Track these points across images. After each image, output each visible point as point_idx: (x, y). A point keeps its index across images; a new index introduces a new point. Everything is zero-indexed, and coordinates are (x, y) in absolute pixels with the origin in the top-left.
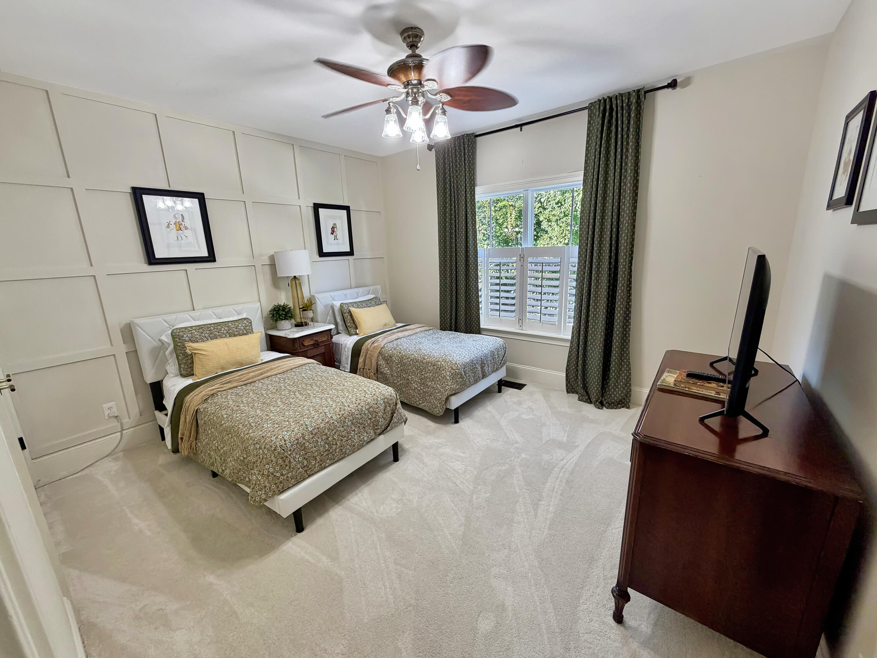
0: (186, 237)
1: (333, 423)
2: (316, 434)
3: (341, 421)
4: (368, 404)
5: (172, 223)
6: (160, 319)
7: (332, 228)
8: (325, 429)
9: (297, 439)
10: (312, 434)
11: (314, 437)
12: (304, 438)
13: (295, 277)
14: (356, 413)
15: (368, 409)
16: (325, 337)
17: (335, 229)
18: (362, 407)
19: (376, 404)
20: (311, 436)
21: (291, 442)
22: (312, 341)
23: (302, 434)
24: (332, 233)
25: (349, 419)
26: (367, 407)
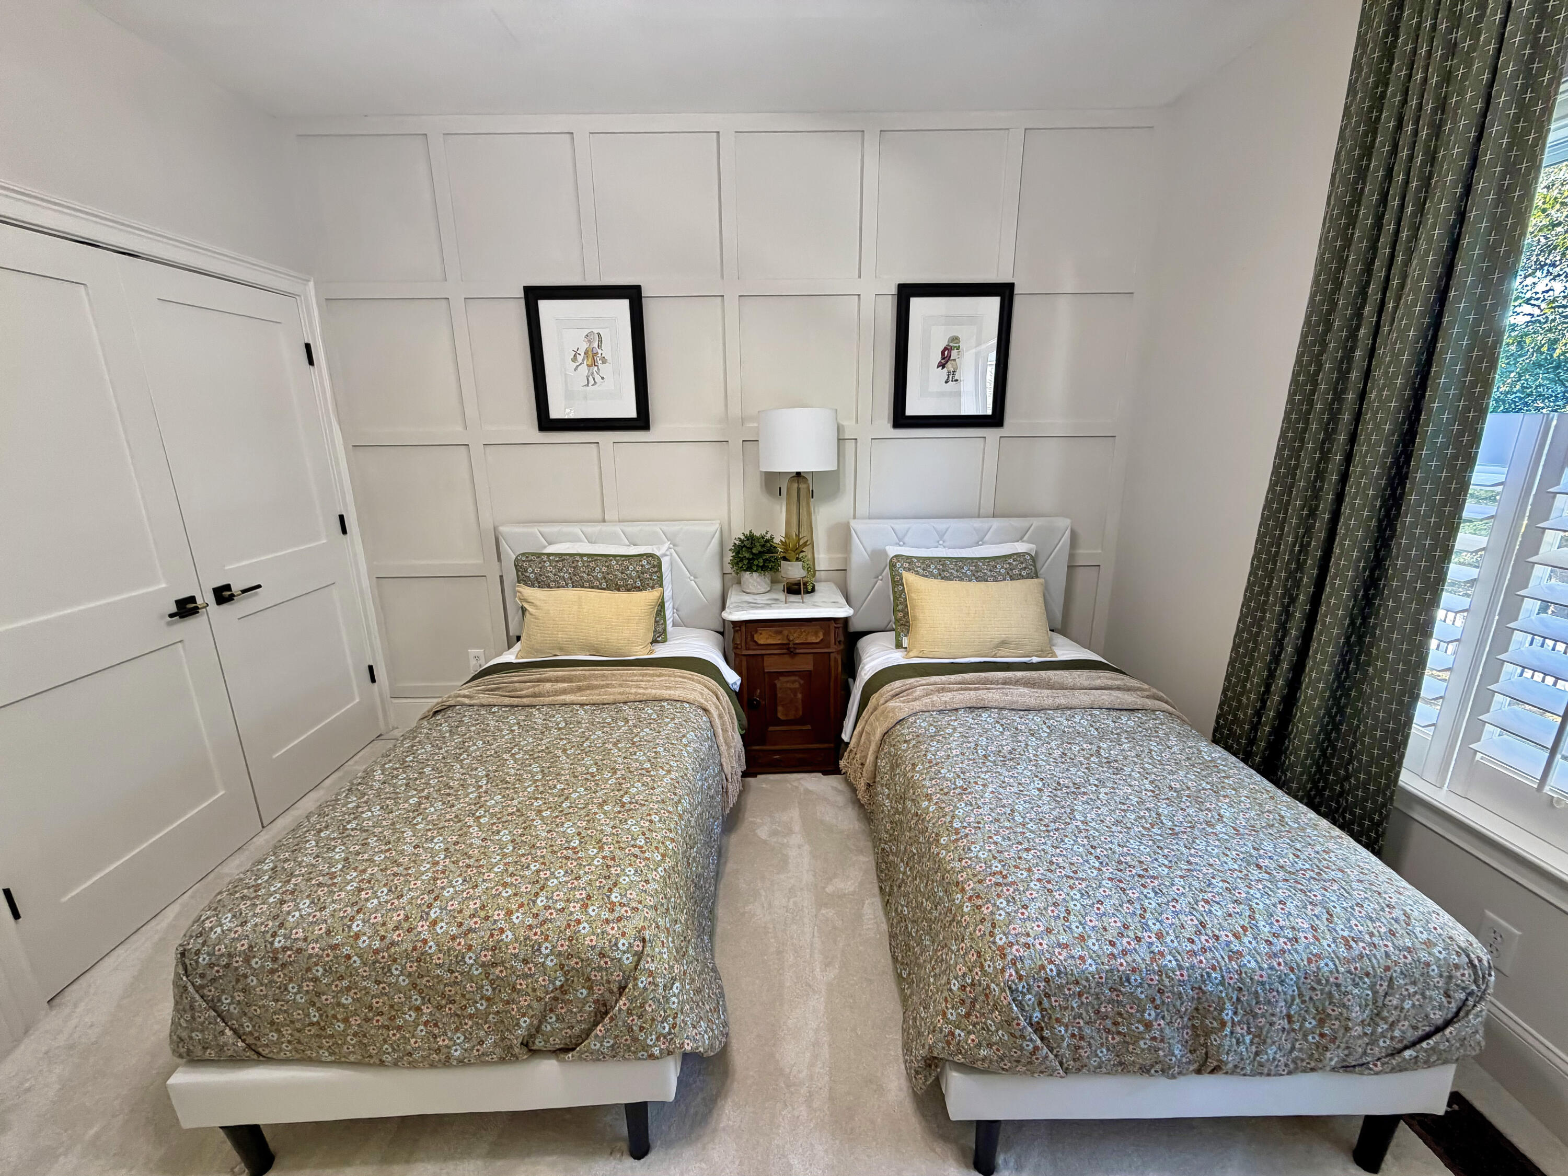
0: (603, 378)
1: (348, 957)
2: (284, 965)
3: (374, 963)
4: (493, 949)
5: (582, 351)
6: (535, 530)
7: (945, 349)
8: (316, 964)
9: (230, 956)
10: (275, 960)
11: (277, 970)
12: (247, 961)
13: (798, 474)
14: (436, 961)
15: (483, 965)
16: (816, 634)
17: (954, 353)
18: (470, 948)
19: (525, 961)
20: (269, 965)
21: (214, 954)
22: (779, 637)
23: (251, 947)
24: (942, 365)
25: (404, 967)
26: (487, 957)
